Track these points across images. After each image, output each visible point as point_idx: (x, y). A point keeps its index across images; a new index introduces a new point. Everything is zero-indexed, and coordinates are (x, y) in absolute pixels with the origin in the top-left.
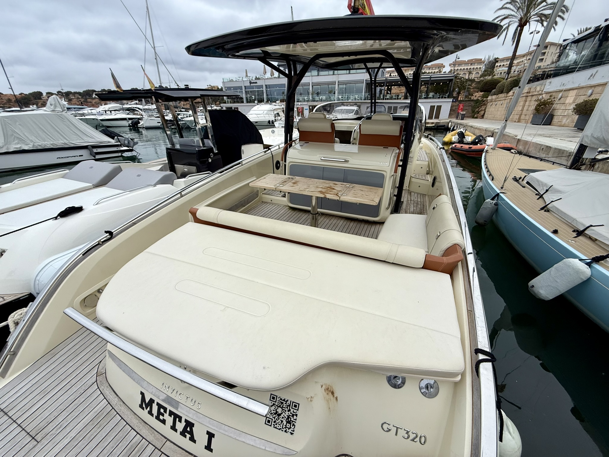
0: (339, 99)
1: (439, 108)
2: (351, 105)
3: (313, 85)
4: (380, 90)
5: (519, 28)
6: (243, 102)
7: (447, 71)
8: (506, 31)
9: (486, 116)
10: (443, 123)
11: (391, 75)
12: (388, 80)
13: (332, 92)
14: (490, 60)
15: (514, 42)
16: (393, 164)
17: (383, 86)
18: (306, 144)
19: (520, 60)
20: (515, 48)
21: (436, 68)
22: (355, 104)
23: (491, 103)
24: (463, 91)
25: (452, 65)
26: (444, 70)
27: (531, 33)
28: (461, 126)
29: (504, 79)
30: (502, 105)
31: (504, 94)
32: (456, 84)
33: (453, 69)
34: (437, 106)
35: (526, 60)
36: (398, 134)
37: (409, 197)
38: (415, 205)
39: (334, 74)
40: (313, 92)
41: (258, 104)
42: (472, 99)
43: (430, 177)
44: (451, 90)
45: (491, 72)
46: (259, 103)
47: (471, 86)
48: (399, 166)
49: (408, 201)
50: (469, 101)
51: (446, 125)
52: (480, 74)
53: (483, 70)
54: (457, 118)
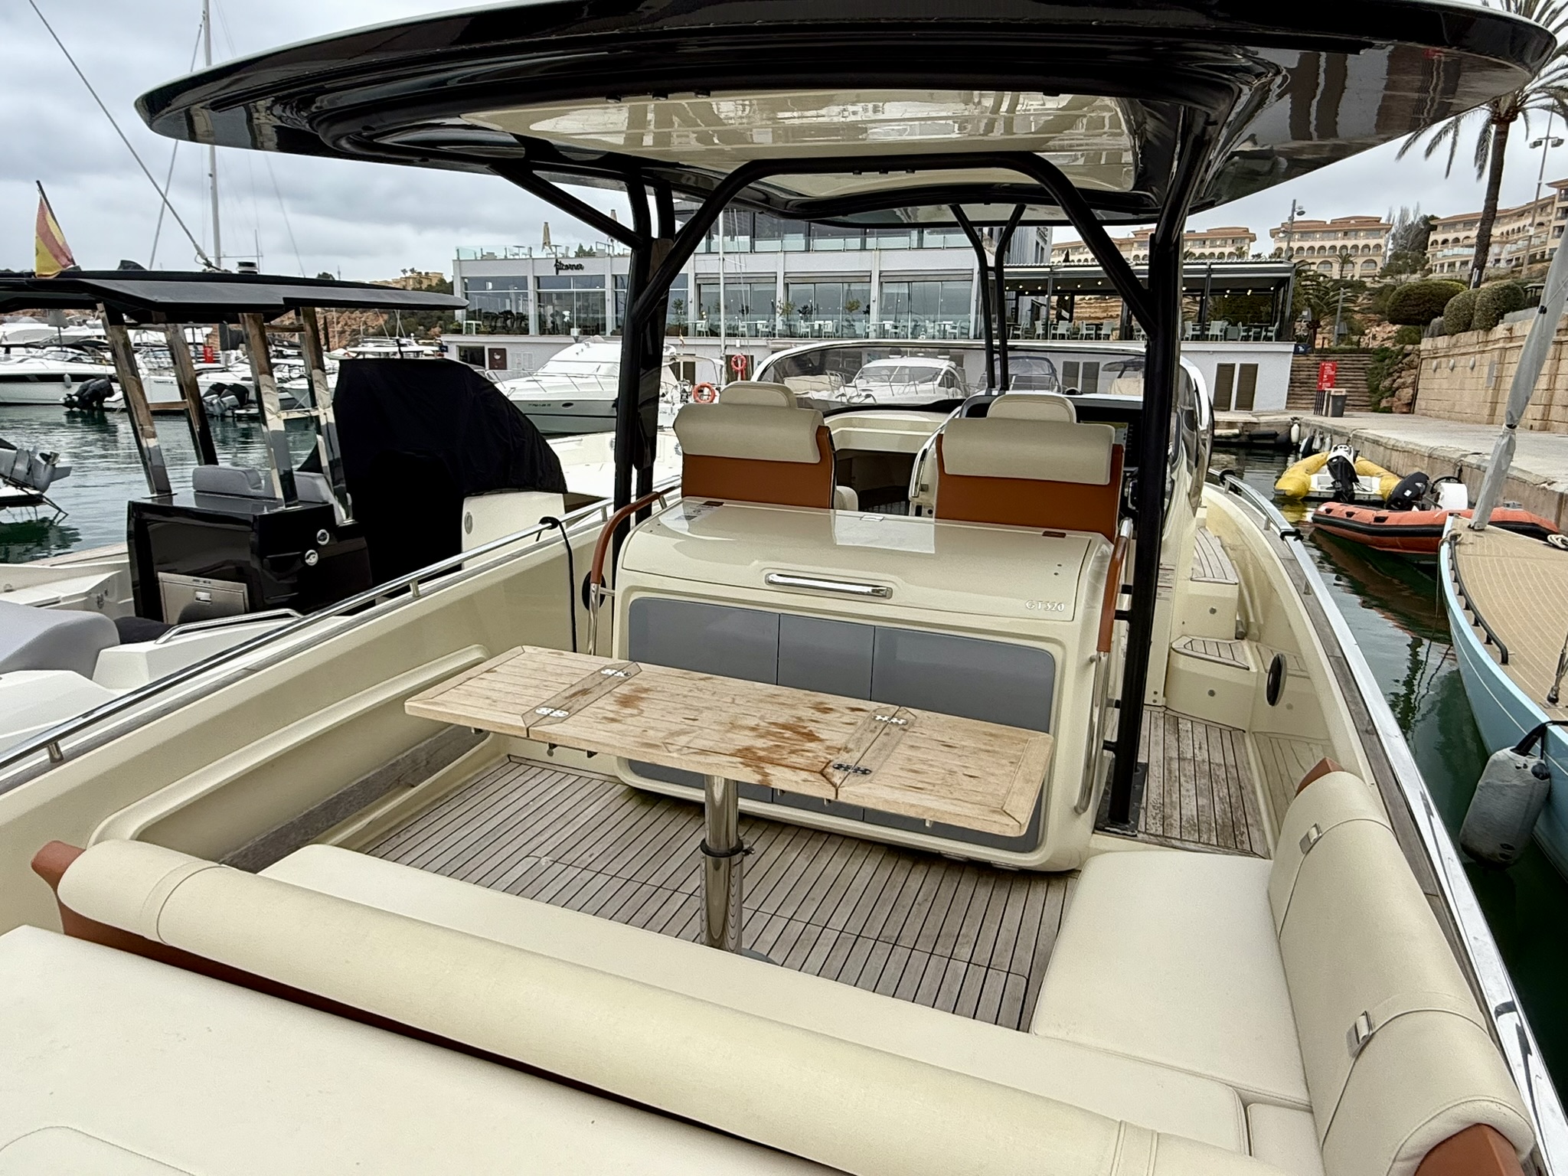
0: (883, 333)
1: (1250, 372)
2: (927, 355)
3: (788, 281)
4: (1033, 305)
5: (1494, 126)
6: (525, 331)
7: (1267, 252)
8: (1451, 134)
9: (1420, 403)
10: (1268, 424)
11: (1071, 258)
12: (1058, 273)
13: (857, 307)
14: (1410, 222)
15: (1482, 168)
16: (1090, 606)
17: (1043, 293)
18: (708, 512)
19: (1509, 227)
20: (1489, 189)
21: (1225, 240)
22: (943, 350)
23: (1435, 362)
24: (1328, 319)
25: (1281, 235)
26: (1253, 249)
27: (1536, 144)
28: (1336, 438)
29: (1467, 283)
30: (1472, 368)
31: (1476, 333)
32: (1299, 294)
33: (1284, 245)
34: (1242, 366)
35: (1531, 225)
36: (1104, 479)
37: (1171, 739)
38: (1203, 782)
39: (863, 248)
40: (788, 304)
41: (577, 340)
42: (1363, 345)
43: (1251, 648)
44: (1287, 314)
45: (1417, 261)
46: (581, 337)
47: (1354, 302)
48: (1120, 615)
49: (1167, 760)
50: (1351, 351)
51: (1281, 431)
52: (1380, 264)
53: (1389, 253)
54: (1318, 409)
